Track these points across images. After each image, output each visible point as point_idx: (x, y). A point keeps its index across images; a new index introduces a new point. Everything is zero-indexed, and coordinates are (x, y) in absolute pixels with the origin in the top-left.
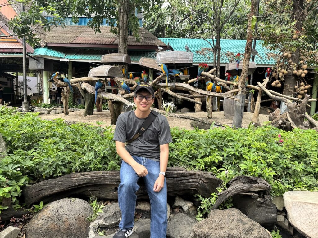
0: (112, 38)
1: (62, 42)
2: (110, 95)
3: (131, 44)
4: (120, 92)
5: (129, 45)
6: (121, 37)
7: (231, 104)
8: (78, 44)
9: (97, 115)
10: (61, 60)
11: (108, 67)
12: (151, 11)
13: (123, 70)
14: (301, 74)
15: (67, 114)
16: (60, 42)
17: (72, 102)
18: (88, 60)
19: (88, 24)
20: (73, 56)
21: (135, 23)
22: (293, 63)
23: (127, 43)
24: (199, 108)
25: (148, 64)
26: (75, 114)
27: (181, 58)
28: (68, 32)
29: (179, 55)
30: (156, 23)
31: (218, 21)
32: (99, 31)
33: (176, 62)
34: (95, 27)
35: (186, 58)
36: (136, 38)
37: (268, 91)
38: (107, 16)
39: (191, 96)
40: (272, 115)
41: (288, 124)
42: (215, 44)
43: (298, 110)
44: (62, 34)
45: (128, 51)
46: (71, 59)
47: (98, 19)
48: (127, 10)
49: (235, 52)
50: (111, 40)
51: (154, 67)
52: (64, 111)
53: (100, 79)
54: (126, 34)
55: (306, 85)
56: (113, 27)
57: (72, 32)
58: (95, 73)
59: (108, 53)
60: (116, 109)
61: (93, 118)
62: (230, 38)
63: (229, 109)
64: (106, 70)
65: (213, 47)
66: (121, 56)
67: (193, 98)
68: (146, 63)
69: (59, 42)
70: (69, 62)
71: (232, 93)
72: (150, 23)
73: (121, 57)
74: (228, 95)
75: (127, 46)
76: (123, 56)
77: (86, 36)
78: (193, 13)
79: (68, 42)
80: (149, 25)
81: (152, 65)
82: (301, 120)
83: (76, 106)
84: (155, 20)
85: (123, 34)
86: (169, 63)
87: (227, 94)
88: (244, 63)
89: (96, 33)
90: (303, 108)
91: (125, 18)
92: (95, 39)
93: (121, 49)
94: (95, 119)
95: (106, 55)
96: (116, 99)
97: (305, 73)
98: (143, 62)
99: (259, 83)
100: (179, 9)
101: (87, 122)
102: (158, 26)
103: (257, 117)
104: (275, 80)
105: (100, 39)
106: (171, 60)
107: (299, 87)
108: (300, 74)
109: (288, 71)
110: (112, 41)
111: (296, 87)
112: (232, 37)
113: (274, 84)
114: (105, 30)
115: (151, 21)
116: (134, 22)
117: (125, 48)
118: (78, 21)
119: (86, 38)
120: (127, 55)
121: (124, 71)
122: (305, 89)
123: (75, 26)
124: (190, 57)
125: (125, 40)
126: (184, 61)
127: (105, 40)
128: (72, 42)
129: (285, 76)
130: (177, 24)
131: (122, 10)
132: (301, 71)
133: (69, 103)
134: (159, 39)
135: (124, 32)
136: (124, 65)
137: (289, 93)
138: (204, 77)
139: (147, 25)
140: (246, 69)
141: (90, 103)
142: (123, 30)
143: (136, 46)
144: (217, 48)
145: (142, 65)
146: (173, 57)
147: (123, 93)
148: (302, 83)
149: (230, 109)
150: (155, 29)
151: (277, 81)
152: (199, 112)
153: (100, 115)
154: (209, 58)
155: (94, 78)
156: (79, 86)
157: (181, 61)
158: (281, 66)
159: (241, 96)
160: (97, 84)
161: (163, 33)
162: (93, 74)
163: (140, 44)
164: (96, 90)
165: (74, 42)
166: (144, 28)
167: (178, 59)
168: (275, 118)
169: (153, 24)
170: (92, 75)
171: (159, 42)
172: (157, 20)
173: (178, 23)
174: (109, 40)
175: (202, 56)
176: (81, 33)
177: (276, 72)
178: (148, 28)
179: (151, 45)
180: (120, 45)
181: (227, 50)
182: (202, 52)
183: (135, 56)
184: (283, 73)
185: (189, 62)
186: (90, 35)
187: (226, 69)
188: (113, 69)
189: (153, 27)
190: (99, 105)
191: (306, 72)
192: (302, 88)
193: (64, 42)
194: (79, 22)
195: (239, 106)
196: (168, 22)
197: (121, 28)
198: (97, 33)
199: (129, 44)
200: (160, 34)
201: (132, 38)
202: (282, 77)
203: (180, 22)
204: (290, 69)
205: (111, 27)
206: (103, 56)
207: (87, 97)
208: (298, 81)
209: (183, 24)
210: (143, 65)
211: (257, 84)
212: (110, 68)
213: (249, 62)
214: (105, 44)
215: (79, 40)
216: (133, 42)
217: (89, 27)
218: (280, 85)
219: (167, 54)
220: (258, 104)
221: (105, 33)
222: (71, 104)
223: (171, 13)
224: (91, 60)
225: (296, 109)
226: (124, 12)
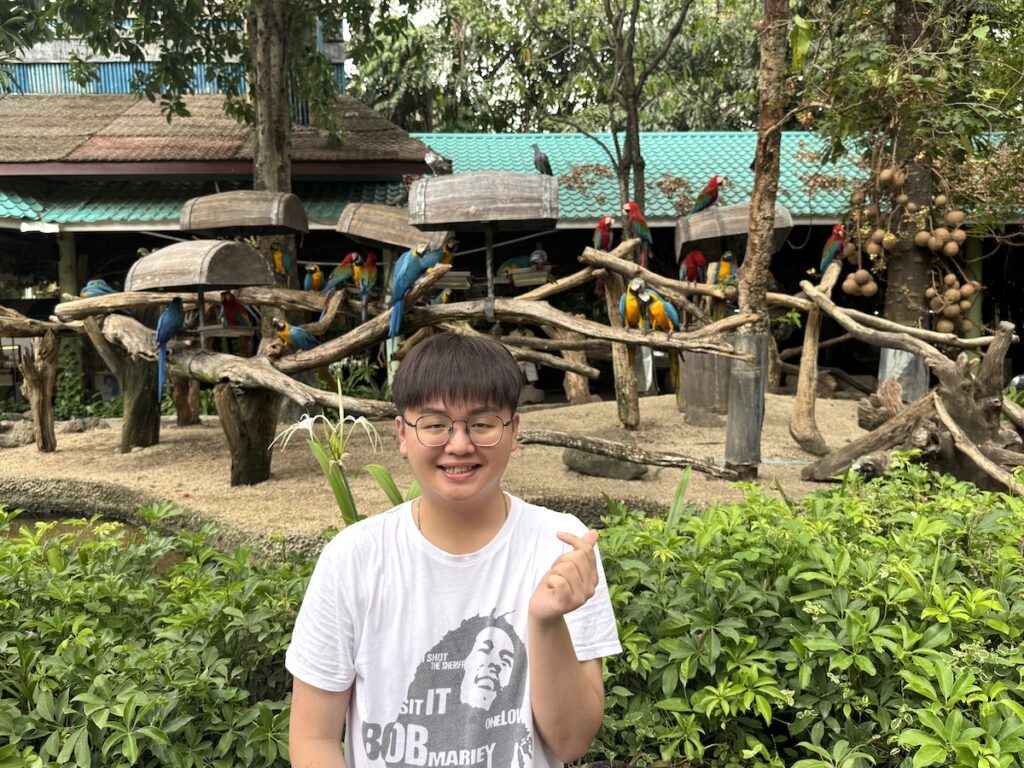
0: (232, 138)
1: (28, 159)
2: (223, 363)
3: (306, 155)
4: (266, 346)
5: (295, 162)
6: (260, 127)
7: (704, 369)
8: (95, 161)
9: (175, 442)
10: (25, 227)
11: (207, 249)
12: (379, 33)
13: (278, 256)
14: (945, 243)
15: (48, 445)
16: (21, 158)
17: (79, 392)
18: (137, 222)
19: (134, 86)
20: (76, 209)
21: (322, 79)
22: (911, 205)
23: (287, 151)
24: (581, 387)
25: (375, 227)
26: (84, 444)
27: (512, 201)
28: (53, 120)
29: (501, 189)
30: (396, 79)
31: (625, 64)
32: (181, 109)
33: (492, 217)
34: (164, 97)
35: (528, 200)
36: (324, 133)
37: (841, 314)
38: (207, 52)
39: (553, 346)
40: (870, 406)
41: (944, 440)
42: (622, 147)
43: (976, 384)
44: (29, 125)
45: (293, 183)
46: (68, 223)
47: (174, 65)
48: (281, 25)
49: (690, 175)
50: (227, 145)
51: (403, 239)
52: (38, 436)
53: (177, 301)
54: (280, 116)
55: (962, 282)
56: (237, 95)
57: (72, 118)
58: (153, 275)
59: (214, 192)
60: (253, 421)
61: (157, 461)
62: (668, 127)
63: (696, 385)
64: (200, 261)
65: (616, 158)
66: (265, 200)
67: (556, 352)
68: (367, 226)
69: (14, 159)
70: (62, 235)
71: (722, 330)
72: (377, 81)
73: (264, 206)
74: (706, 339)
75: (288, 162)
76: (272, 200)
77: (125, 130)
78: (529, 40)
79: (55, 156)
80: (373, 86)
81: (392, 231)
82: (989, 420)
83: (97, 407)
84: (394, 69)
85: (270, 115)
86: (462, 219)
87: (702, 336)
88: (755, 210)
89: (169, 119)
90: (992, 376)
91: (272, 54)
92: (163, 141)
93: (265, 174)
94: (164, 464)
95: (201, 199)
96: (249, 377)
97: (957, 241)
98: (354, 222)
99: (806, 284)
100: (480, 29)
101: (128, 480)
102: (406, 92)
103: (811, 412)
104: (854, 269)
105: (181, 141)
106: (472, 209)
107: (941, 290)
108: (940, 243)
109: (898, 236)
110: (229, 149)
111: (931, 291)
112: (673, 124)
113: (849, 283)
114: (201, 107)
115: (380, 72)
116: (317, 76)
117: (282, 169)
118: (93, 75)
119: (128, 140)
120: (288, 195)
121: (279, 263)
122: (963, 298)
123: (82, 96)
124: (546, 196)
125: (278, 140)
126: (524, 210)
127: (201, 146)
128: (72, 157)
129: (887, 252)
130: (474, 83)
131: (261, 25)
132: (942, 232)
133: (66, 395)
134: (413, 135)
135: (274, 107)
136: (282, 237)
137: (908, 317)
138: (598, 271)
139: (363, 88)
140: (765, 233)
141: (141, 396)
142: (270, 102)
143: (329, 162)
144: (631, 161)
145: (351, 232)
146: (479, 198)
147: (277, 350)
148: (951, 277)
149: (700, 385)
150: (394, 101)
151: (862, 273)
152: (581, 402)
153: (187, 445)
154: (601, 201)
155: (155, 295)
156: (95, 328)
157: (512, 210)
158: (871, 218)
159: (750, 339)
160: (164, 318)
161: (426, 115)
162: (143, 277)
163: (343, 155)
164: (163, 341)
165: (76, 155)
166: (352, 99)
167: (500, 205)
168: (888, 416)
169: (389, 83)
170: (139, 284)
171: (415, 146)
172: (400, 71)
173: (477, 78)
174: (219, 143)
175: (576, 194)
176: (107, 121)
177: (852, 241)
178: (371, 100)
179: (382, 157)
180: (260, 159)
181: (664, 171)
182: (575, 180)
183: (327, 201)
184: (880, 242)
185: (545, 216)
186: (142, 129)
187: (681, 239)
188: (228, 256)
189: (387, 96)
190: (185, 401)
191: (960, 234)
192: (953, 293)
193: (38, 159)
194: (98, 80)
195: (748, 380)
196: (440, 77)
197: (262, 96)
198: (176, 118)
199: (297, 155)
200: (416, 122)
201: (309, 136)
202: (878, 258)
203: (485, 78)
204: (905, 227)
205: (229, 97)
206: (190, 202)
207: (131, 372)
208: (936, 270)
209: (497, 83)
210: (355, 232)
211: (800, 289)
212: (214, 251)
213: (773, 206)
214: (203, 161)
215: (98, 149)
216: (315, 147)
217: (141, 97)
218: (871, 287)
219: (452, 184)
220: (810, 364)
221: (202, 120)
222: (78, 398)
223: (451, 43)
224: (151, 222)
225: (967, 382)
226: (270, 34)
